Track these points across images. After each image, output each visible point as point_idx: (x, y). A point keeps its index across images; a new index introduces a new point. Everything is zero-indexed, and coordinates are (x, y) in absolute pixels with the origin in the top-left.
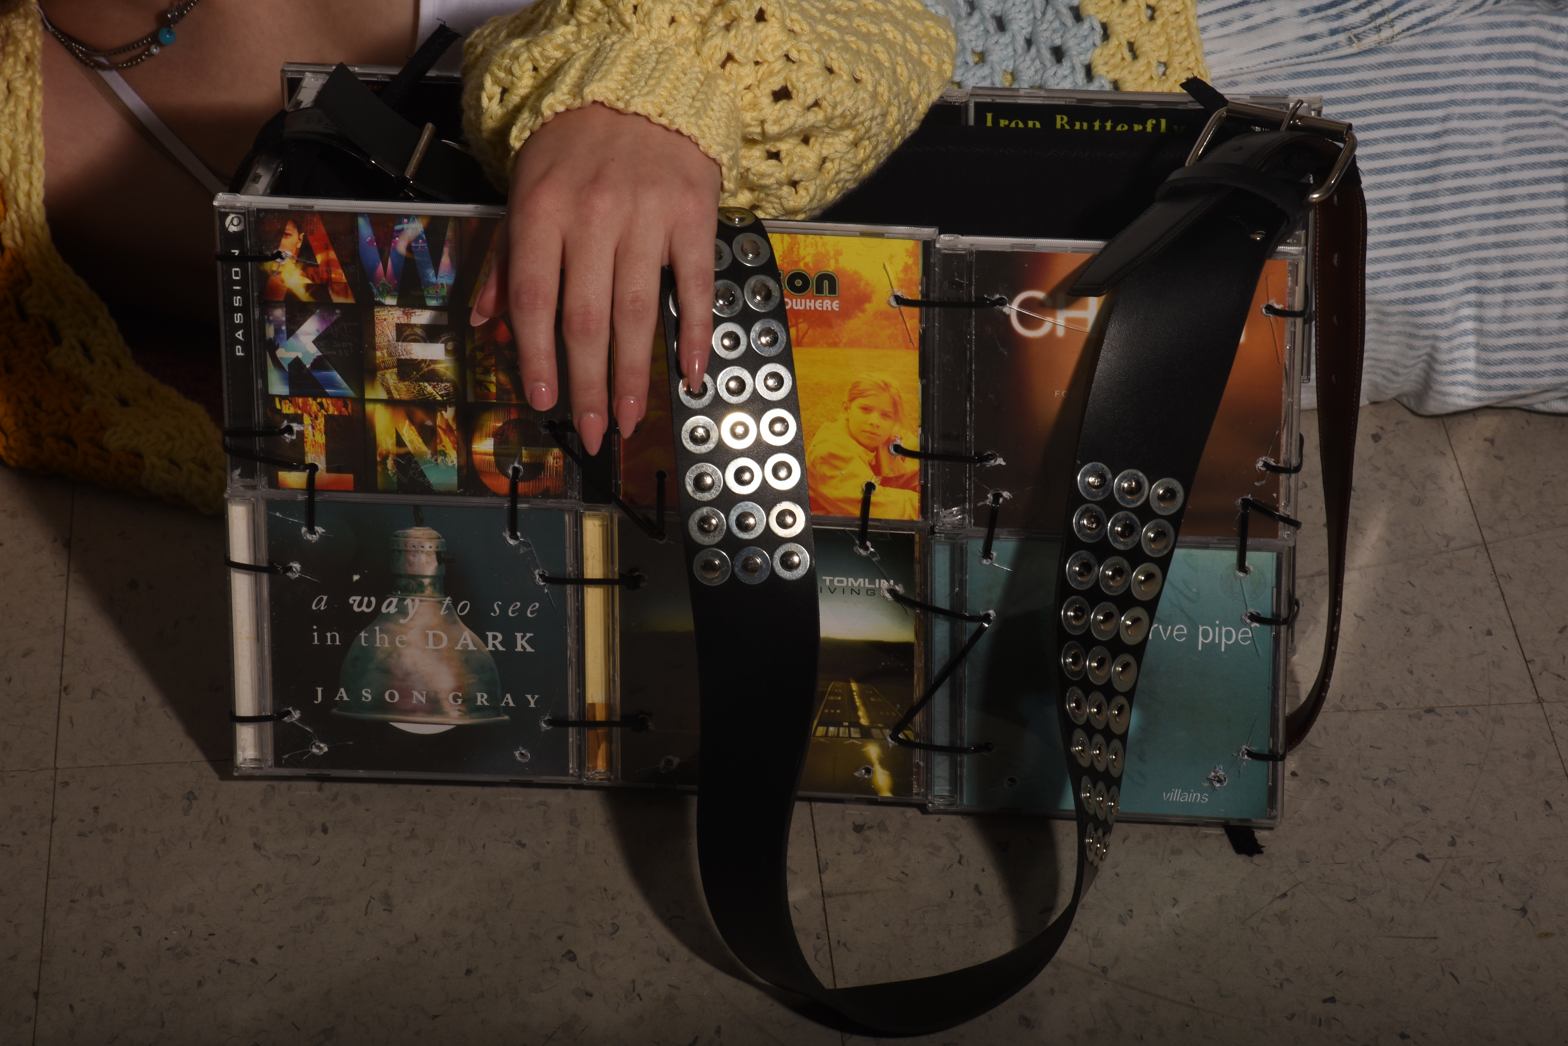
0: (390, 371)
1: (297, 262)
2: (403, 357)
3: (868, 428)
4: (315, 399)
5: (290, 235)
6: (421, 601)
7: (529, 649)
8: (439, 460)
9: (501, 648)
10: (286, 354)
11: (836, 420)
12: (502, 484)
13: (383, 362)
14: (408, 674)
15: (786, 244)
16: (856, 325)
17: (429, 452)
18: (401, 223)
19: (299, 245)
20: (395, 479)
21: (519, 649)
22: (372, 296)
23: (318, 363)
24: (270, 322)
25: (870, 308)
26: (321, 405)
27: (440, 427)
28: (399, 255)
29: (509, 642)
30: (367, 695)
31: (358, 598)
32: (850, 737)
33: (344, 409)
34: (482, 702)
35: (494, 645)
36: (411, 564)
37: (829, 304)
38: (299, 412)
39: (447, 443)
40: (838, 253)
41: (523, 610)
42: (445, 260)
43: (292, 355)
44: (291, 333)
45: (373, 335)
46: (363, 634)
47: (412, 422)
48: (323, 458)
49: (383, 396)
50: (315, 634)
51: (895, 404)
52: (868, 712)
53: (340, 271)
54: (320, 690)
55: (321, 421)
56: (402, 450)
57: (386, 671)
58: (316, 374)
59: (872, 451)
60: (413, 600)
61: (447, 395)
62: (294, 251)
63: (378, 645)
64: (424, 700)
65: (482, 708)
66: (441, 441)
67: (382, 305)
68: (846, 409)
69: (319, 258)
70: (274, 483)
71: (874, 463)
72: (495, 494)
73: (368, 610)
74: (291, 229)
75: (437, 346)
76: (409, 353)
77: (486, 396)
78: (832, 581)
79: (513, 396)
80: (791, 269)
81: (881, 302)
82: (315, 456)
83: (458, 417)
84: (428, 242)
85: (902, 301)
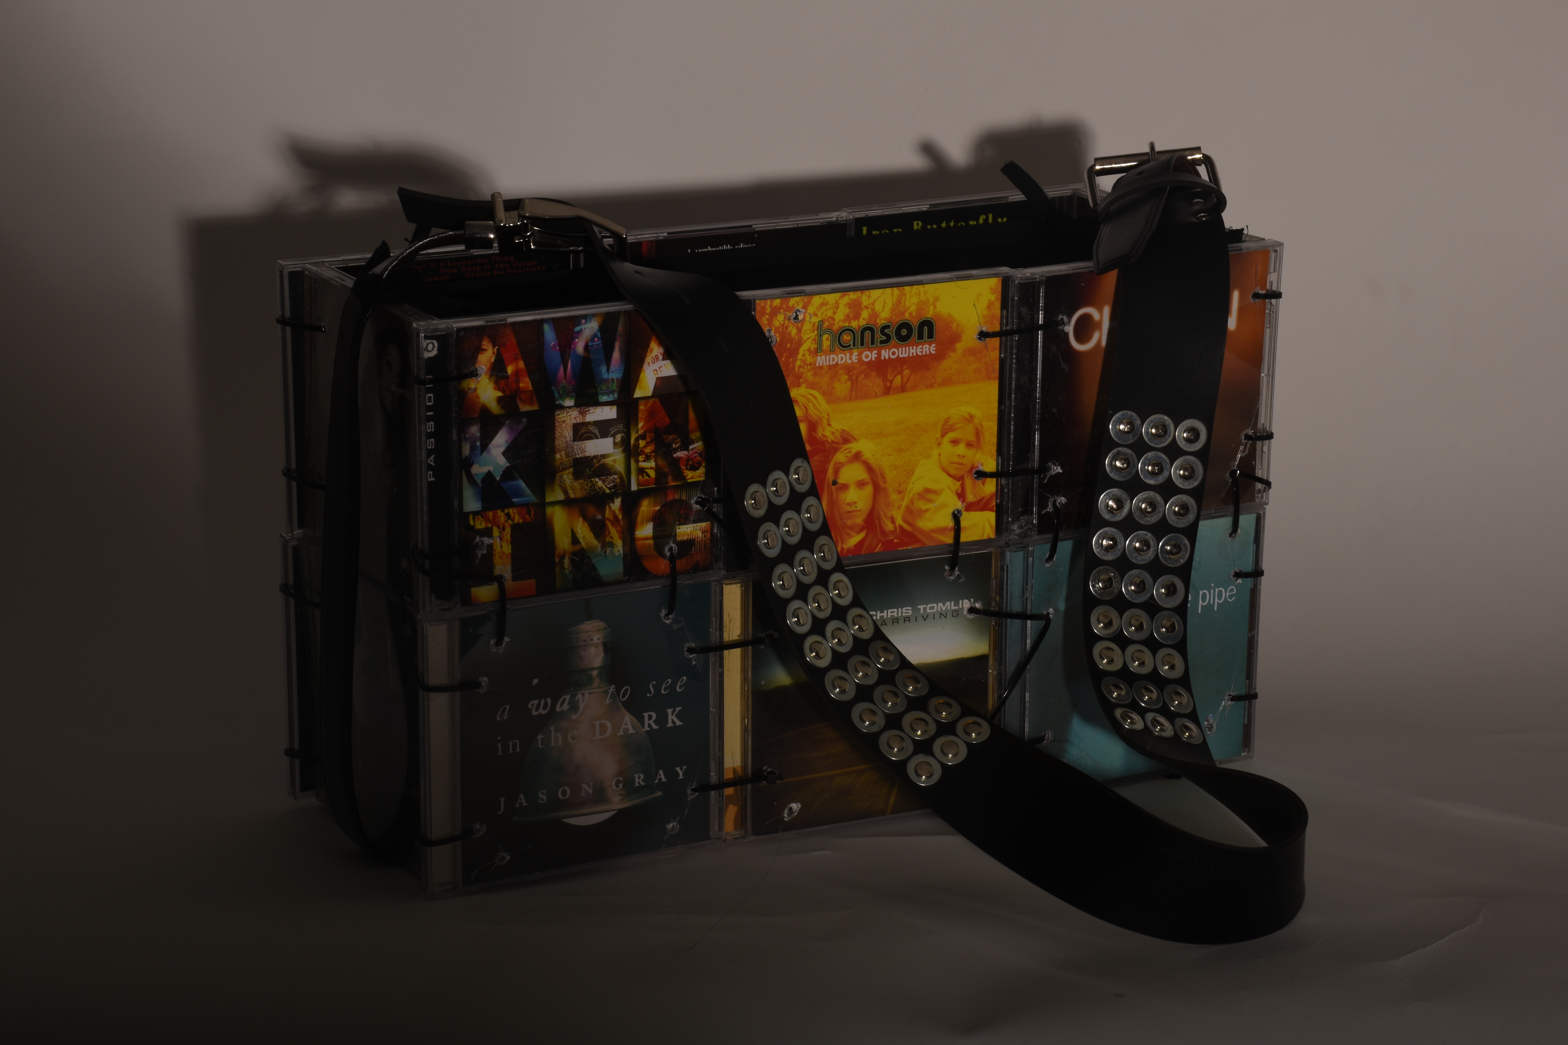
0: (567, 471)
1: (491, 376)
2: (578, 456)
3: (956, 459)
4: (503, 511)
5: (486, 350)
6: (590, 693)
7: (678, 723)
8: (608, 552)
9: (655, 727)
10: (479, 470)
11: (931, 456)
12: (663, 566)
13: (561, 463)
14: (578, 768)
15: (895, 297)
16: (950, 363)
17: (599, 545)
18: (579, 324)
19: (493, 360)
20: (571, 577)
21: (670, 724)
22: (554, 399)
23: (507, 474)
24: (466, 439)
25: (960, 346)
26: (508, 515)
27: (609, 520)
28: (577, 356)
29: (662, 719)
30: (543, 797)
31: (536, 702)
33: (527, 516)
34: (639, 783)
35: (650, 725)
36: (581, 658)
37: (927, 349)
38: (490, 525)
39: (614, 534)
40: (936, 299)
41: (672, 687)
42: (616, 355)
43: (484, 470)
44: (484, 447)
45: (553, 438)
46: (540, 737)
47: (585, 519)
48: (509, 568)
49: (561, 497)
50: (499, 745)
51: (978, 434)
53: (527, 379)
54: (502, 800)
55: (508, 530)
56: (577, 548)
57: (559, 769)
58: (505, 485)
59: (958, 481)
60: (583, 694)
61: (615, 486)
62: (489, 365)
63: (553, 744)
64: (591, 791)
65: (639, 789)
66: (609, 533)
67: (562, 407)
68: (939, 444)
69: (510, 370)
70: (467, 600)
71: (960, 491)
72: (657, 577)
73: (544, 712)
74: (486, 344)
75: (609, 440)
76: (583, 451)
77: (646, 483)
78: (925, 609)
79: (670, 478)
80: (898, 320)
81: (969, 338)
82: (503, 567)
83: (623, 507)
84: (603, 339)
85: (983, 335)
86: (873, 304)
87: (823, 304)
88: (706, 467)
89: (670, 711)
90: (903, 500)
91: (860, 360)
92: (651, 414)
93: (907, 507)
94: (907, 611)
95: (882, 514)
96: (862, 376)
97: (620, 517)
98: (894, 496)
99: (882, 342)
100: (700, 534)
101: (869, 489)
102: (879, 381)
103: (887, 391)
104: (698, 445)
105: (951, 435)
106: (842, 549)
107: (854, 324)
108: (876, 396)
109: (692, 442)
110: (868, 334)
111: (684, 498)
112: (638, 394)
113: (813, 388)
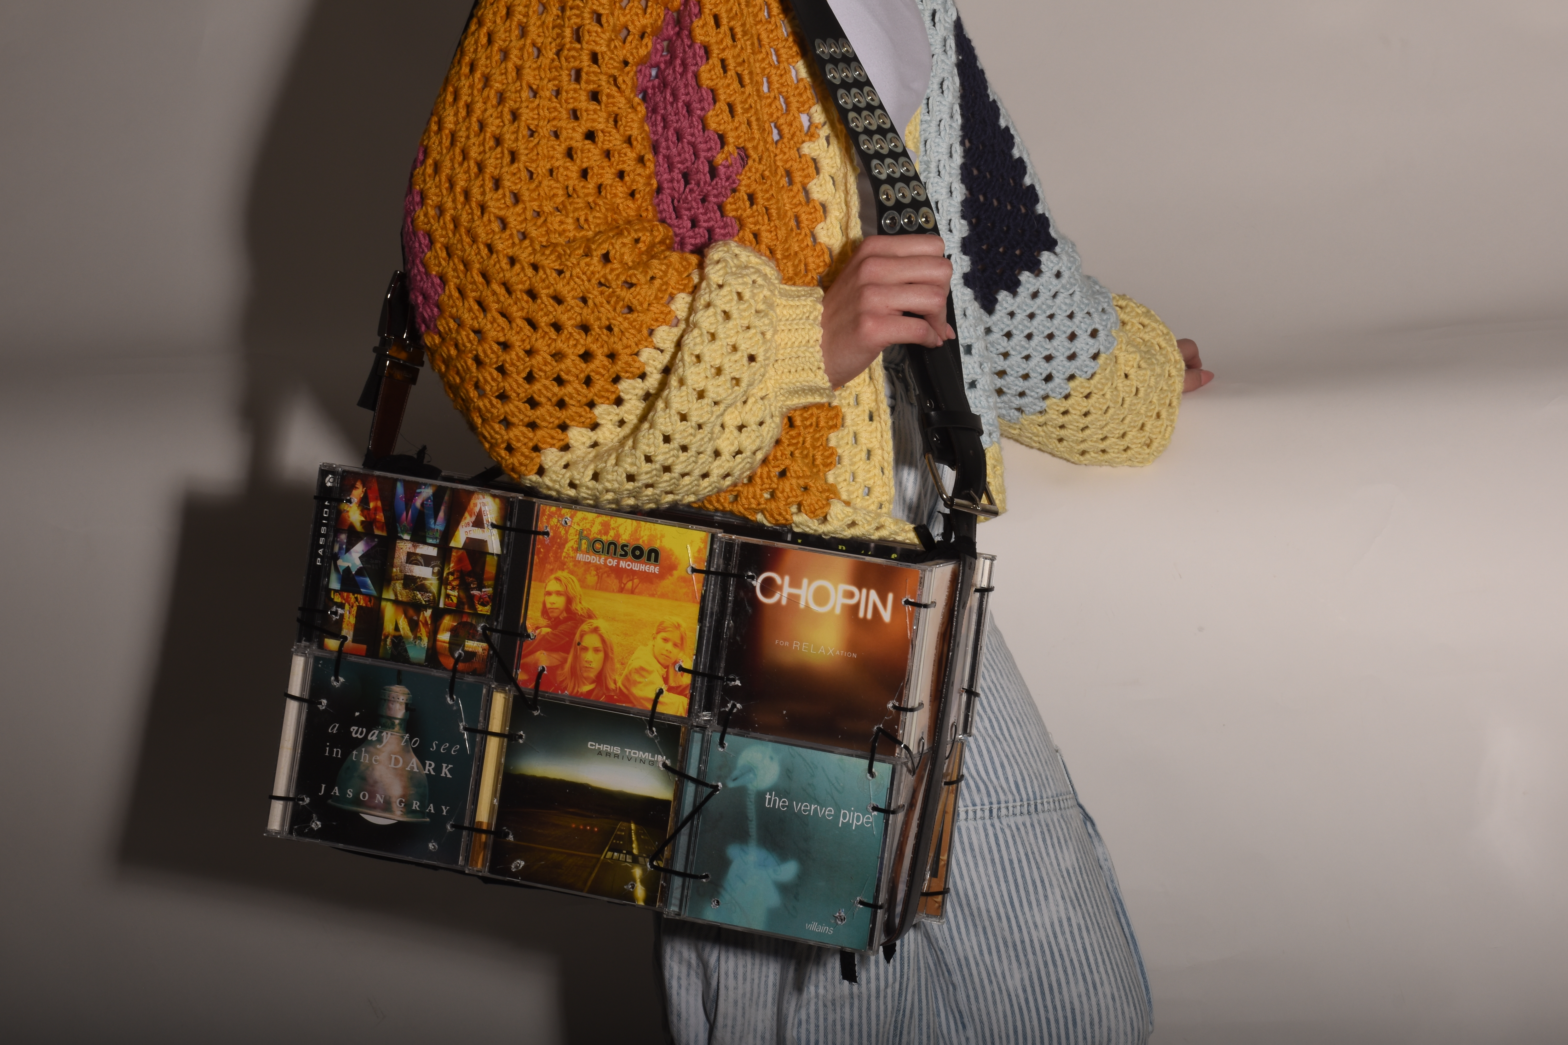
0: (399, 582)
1: (359, 506)
2: (408, 574)
3: (665, 653)
4: (354, 595)
5: (358, 488)
6: (391, 734)
7: (449, 776)
8: (417, 643)
9: (433, 773)
10: (342, 564)
12: (449, 663)
13: (396, 575)
14: (376, 782)
16: (667, 584)
17: (412, 637)
18: (421, 489)
19: (362, 496)
20: (390, 652)
21: (443, 775)
22: (397, 532)
23: (360, 572)
24: (337, 542)
25: (676, 573)
26: (356, 598)
27: (421, 622)
28: (416, 508)
29: (438, 769)
30: (350, 793)
31: (356, 728)
32: (626, 861)
33: (369, 603)
34: (415, 807)
35: (429, 770)
36: (390, 709)
37: (653, 569)
38: (344, 602)
39: (423, 632)
40: (663, 536)
41: (449, 749)
42: (441, 514)
43: (346, 565)
44: (348, 550)
45: (393, 558)
46: (355, 752)
47: (406, 616)
48: (352, 633)
49: (393, 597)
50: (328, 749)
51: (682, 639)
52: (639, 845)
53: (382, 514)
54: (323, 786)
55: (355, 608)
56: (397, 634)
57: (364, 779)
58: (357, 578)
60: (387, 734)
61: (429, 601)
63: (362, 760)
64: (382, 801)
65: (415, 811)
66: (420, 631)
67: (401, 539)
68: (654, 638)
69: (372, 505)
70: (321, 646)
72: (445, 669)
73: (360, 737)
74: (359, 485)
75: (430, 570)
76: (411, 571)
78: (630, 753)
79: (466, 607)
80: (634, 543)
81: (683, 570)
82: (348, 631)
83: (433, 616)
84: (434, 501)
85: (694, 570)
87: (584, 519)
88: (492, 606)
89: (444, 765)
90: (624, 669)
91: (605, 564)
92: (460, 560)
93: (626, 676)
94: (617, 750)
96: (605, 575)
97: (429, 622)
98: (618, 666)
99: (621, 555)
100: (480, 650)
101: (601, 655)
102: (616, 581)
103: (621, 590)
104: (489, 590)
105: (663, 634)
107: (604, 538)
108: (613, 591)
109: (485, 587)
110: (612, 547)
111: (474, 622)
112: (452, 544)
113: (572, 574)
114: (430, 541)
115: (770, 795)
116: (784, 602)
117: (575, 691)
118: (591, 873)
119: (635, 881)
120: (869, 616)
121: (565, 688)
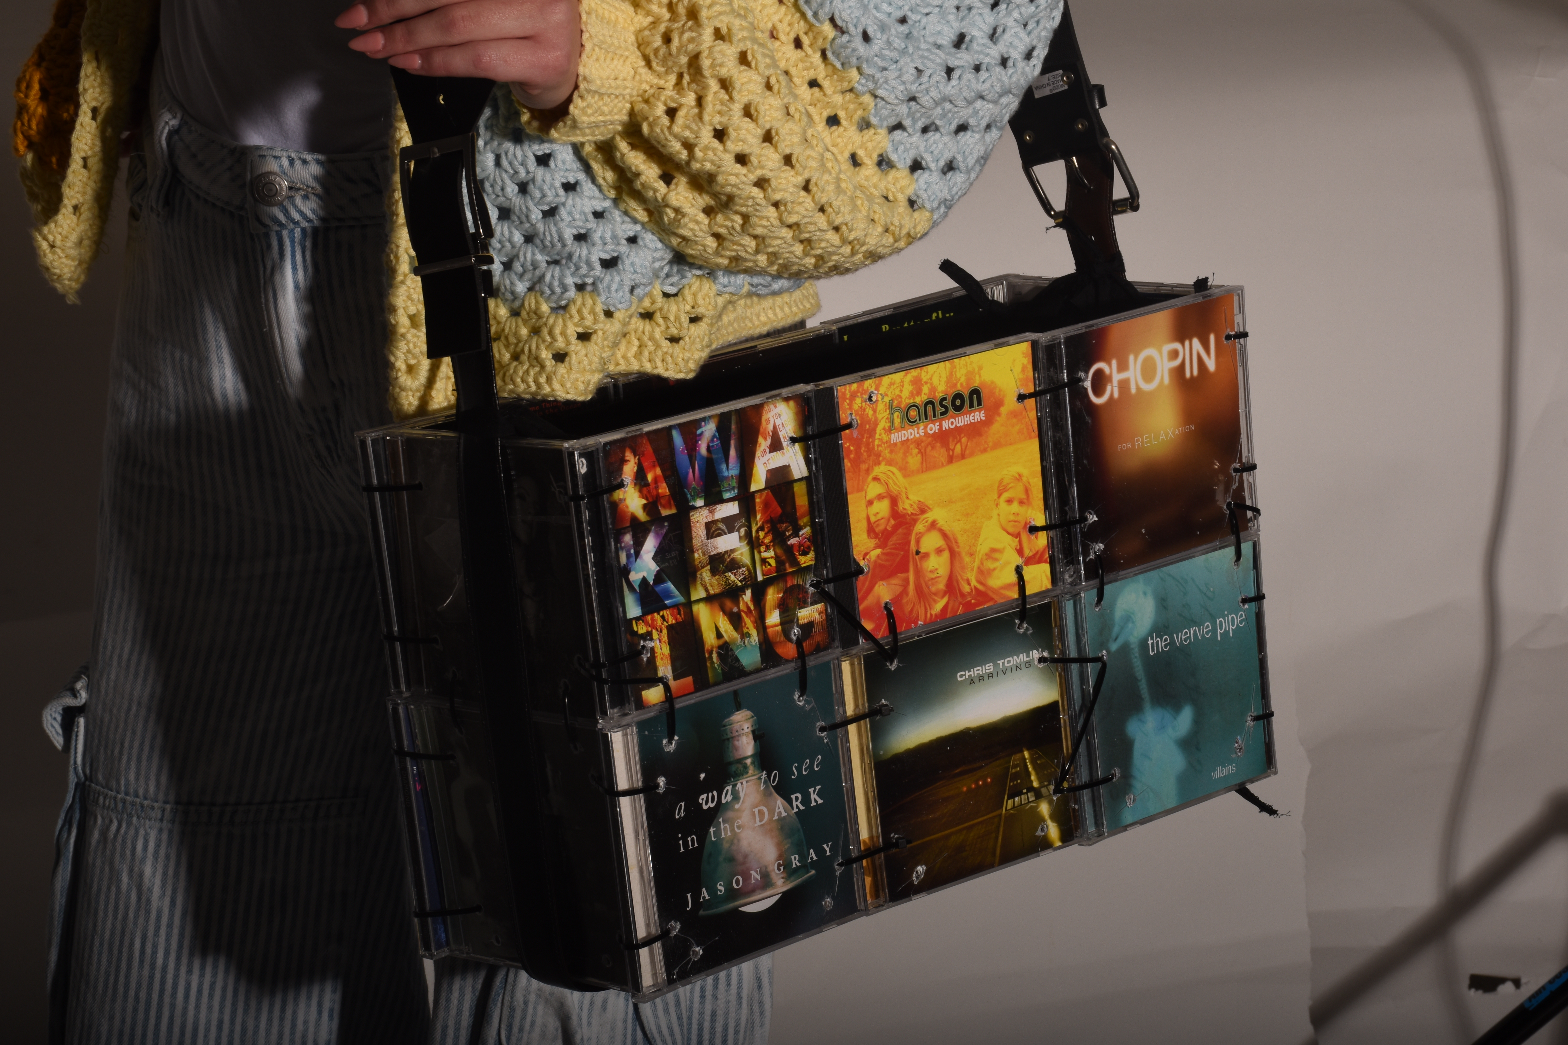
0: (705, 569)
1: (635, 484)
2: (712, 553)
3: (1012, 518)
4: (659, 614)
5: (628, 461)
6: (747, 782)
7: (820, 801)
8: (746, 642)
9: (802, 808)
10: (635, 577)
11: (992, 517)
12: (791, 651)
13: (700, 562)
14: (746, 856)
15: (948, 370)
16: (997, 428)
17: (739, 637)
18: (700, 427)
19: (635, 469)
20: (720, 671)
21: (813, 804)
22: (687, 501)
23: (659, 578)
24: (622, 548)
25: (1004, 410)
26: (663, 617)
27: (743, 611)
28: (702, 457)
29: (806, 800)
30: (721, 888)
31: (704, 796)
32: (1029, 802)
33: (678, 616)
34: (796, 864)
35: (797, 807)
36: (736, 749)
37: (978, 416)
38: (650, 629)
39: (749, 624)
40: (981, 368)
41: (811, 766)
42: (733, 453)
43: (640, 576)
44: (637, 554)
45: (691, 539)
46: (712, 830)
47: (725, 613)
48: (669, 668)
49: (702, 594)
50: (681, 842)
51: (1027, 491)
52: (1037, 774)
53: (664, 485)
54: (689, 895)
55: (665, 632)
56: (721, 642)
57: (731, 859)
58: (658, 589)
59: (1016, 538)
60: (742, 783)
61: (744, 578)
62: (632, 476)
63: (723, 836)
64: (758, 877)
65: (797, 869)
66: (745, 624)
67: (694, 508)
68: (997, 505)
69: (650, 477)
70: (640, 704)
71: (1018, 548)
72: (788, 661)
73: (712, 805)
74: (629, 455)
75: (735, 535)
76: (716, 548)
77: (769, 572)
78: (1003, 663)
79: (787, 565)
80: (952, 392)
81: (1010, 402)
82: (665, 669)
83: (753, 598)
84: (720, 439)
85: (1021, 398)
86: (931, 379)
87: (892, 384)
88: (814, 550)
89: (811, 790)
90: (974, 562)
91: (926, 433)
92: (766, 505)
93: (979, 568)
94: (989, 668)
95: (959, 577)
96: (929, 448)
97: (752, 607)
98: (967, 559)
99: (942, 414)
100: (817, 615)
101: (946, 554)
102: (943, 451)
103: (951, 460)
105: (1006, 495)
106: (931, 615)
107: (918, 400)
108: (943, 465)
109: (801, 529)
110: (930, 407)
111: (800, 583)
113: (890, 465)
114: (727, 495)
115: (1152, 639)
116: (1116, 395)
117: (929, 615)
118: (997, 838)
119: (1044, 820)
120: (1195, 373)
121: (917, 618)
